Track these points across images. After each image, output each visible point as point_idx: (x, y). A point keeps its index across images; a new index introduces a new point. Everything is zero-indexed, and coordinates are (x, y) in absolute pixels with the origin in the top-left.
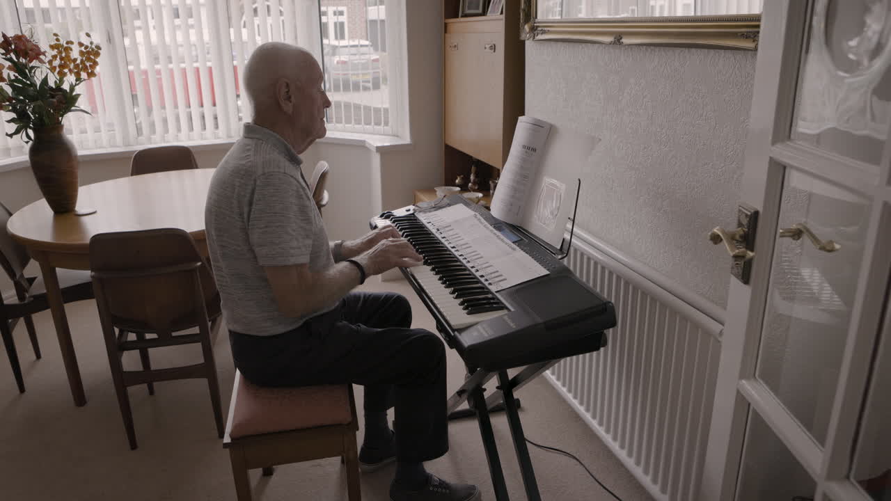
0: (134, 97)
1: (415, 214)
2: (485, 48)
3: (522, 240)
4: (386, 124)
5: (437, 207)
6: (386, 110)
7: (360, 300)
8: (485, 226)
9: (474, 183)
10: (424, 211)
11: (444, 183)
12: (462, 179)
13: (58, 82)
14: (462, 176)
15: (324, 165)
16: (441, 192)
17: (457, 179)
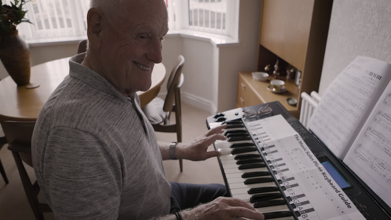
1: (243, 120)
4: (224, 28)
6: (224, 15)
9: (278, 71)
10: (249, 117)
11: (257, 68)
12: (269, 67)
13: (14, 3)
14: (269, 65)
15: (182, 60)
16: (255, 76)
17: (265, 67)
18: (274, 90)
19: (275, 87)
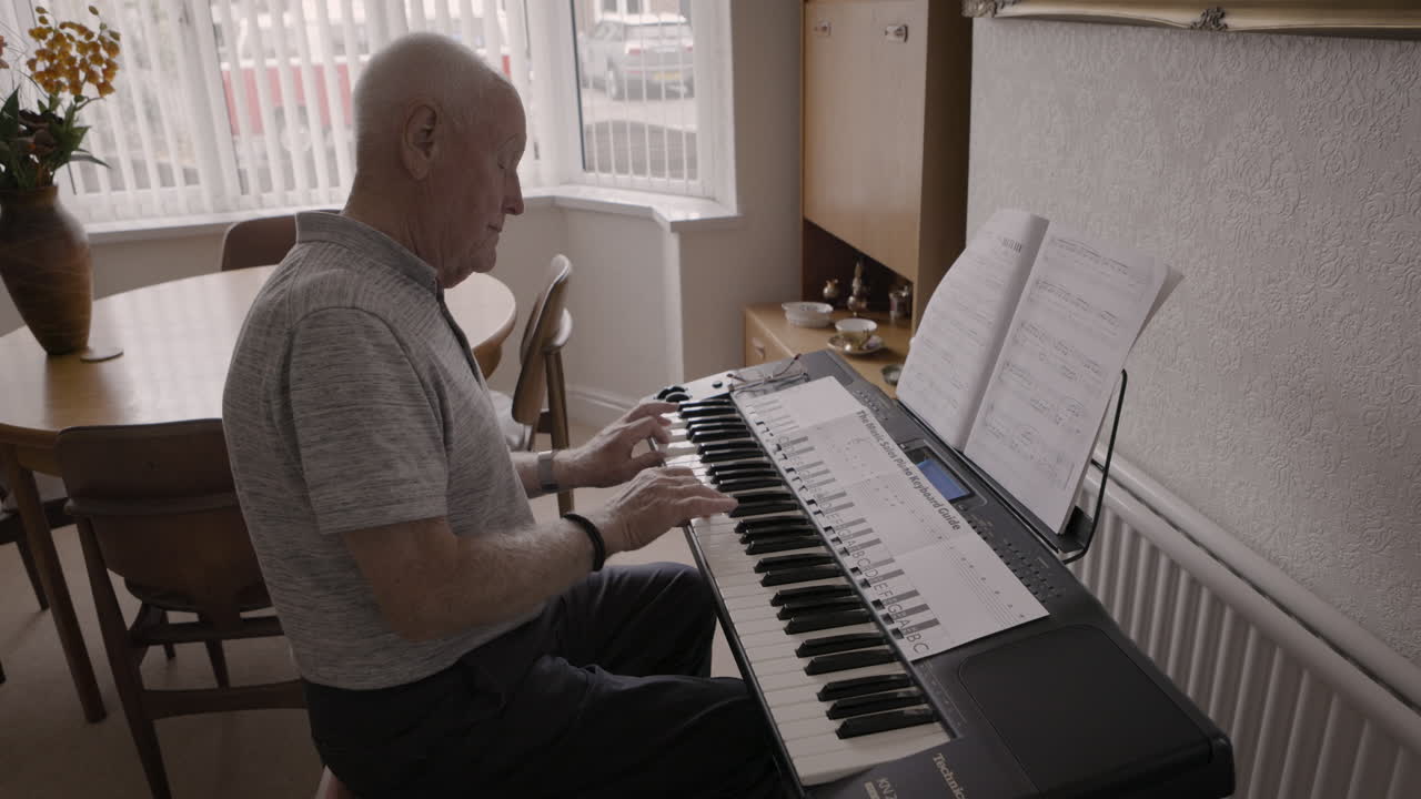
0: (302, 110)
1: (733, 395)
2: (886, 33)
3: (972, 494)
4: (692, 173)
5: (782, 382)
6: (691, 137)
7: (599, 587)
8: (884, 445)
9: (860, 297)
10: (752, 389)
11: (800, 292)
12: (836, 286)
13: (46, 103)
14: (836, 281)
15: (564, 266)
16: (794, 312)
17: (826, 285)
18: (848, 348)
19: (850, 338)
